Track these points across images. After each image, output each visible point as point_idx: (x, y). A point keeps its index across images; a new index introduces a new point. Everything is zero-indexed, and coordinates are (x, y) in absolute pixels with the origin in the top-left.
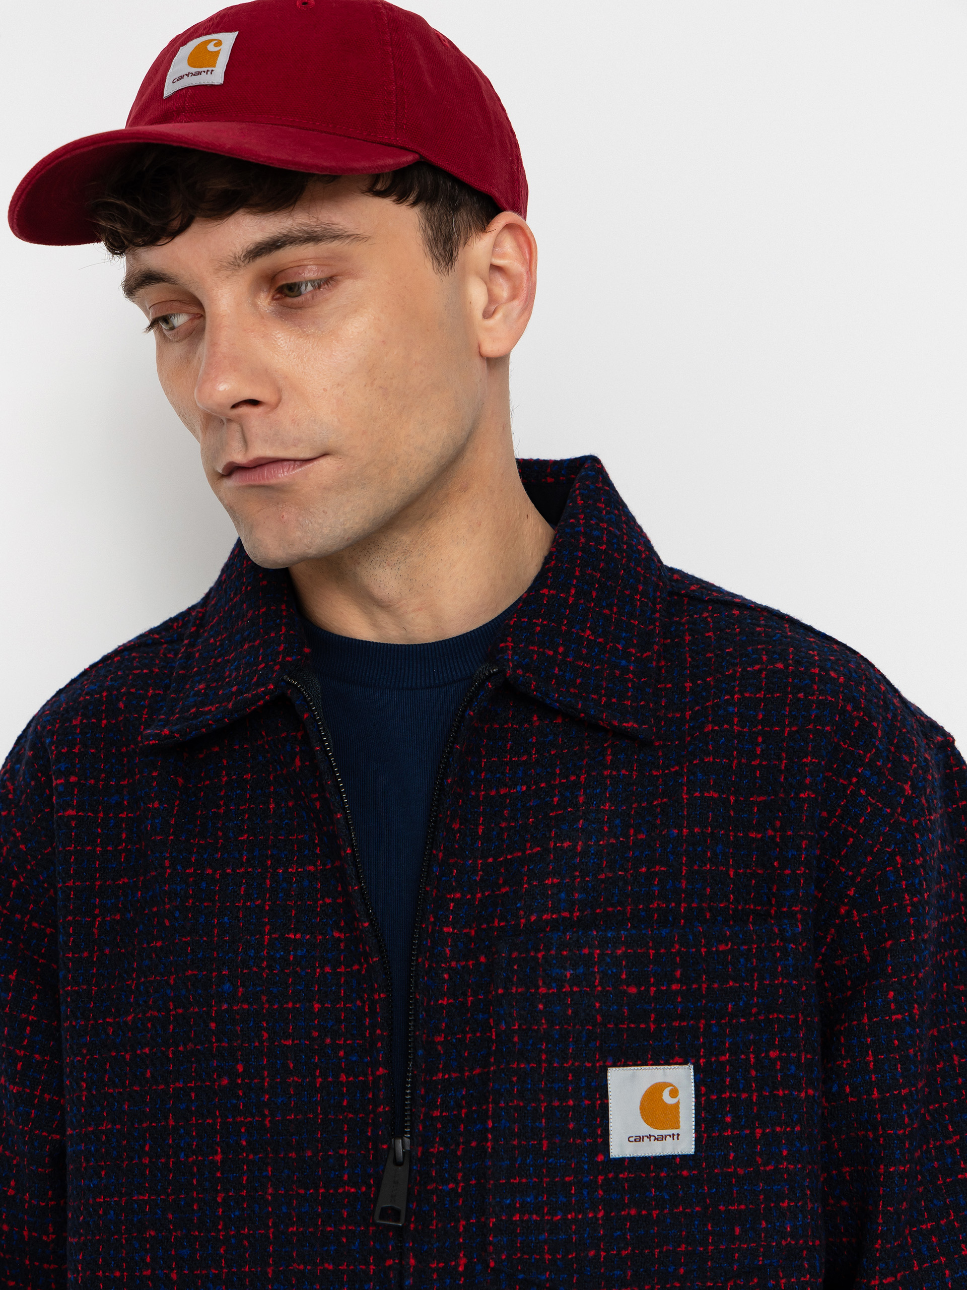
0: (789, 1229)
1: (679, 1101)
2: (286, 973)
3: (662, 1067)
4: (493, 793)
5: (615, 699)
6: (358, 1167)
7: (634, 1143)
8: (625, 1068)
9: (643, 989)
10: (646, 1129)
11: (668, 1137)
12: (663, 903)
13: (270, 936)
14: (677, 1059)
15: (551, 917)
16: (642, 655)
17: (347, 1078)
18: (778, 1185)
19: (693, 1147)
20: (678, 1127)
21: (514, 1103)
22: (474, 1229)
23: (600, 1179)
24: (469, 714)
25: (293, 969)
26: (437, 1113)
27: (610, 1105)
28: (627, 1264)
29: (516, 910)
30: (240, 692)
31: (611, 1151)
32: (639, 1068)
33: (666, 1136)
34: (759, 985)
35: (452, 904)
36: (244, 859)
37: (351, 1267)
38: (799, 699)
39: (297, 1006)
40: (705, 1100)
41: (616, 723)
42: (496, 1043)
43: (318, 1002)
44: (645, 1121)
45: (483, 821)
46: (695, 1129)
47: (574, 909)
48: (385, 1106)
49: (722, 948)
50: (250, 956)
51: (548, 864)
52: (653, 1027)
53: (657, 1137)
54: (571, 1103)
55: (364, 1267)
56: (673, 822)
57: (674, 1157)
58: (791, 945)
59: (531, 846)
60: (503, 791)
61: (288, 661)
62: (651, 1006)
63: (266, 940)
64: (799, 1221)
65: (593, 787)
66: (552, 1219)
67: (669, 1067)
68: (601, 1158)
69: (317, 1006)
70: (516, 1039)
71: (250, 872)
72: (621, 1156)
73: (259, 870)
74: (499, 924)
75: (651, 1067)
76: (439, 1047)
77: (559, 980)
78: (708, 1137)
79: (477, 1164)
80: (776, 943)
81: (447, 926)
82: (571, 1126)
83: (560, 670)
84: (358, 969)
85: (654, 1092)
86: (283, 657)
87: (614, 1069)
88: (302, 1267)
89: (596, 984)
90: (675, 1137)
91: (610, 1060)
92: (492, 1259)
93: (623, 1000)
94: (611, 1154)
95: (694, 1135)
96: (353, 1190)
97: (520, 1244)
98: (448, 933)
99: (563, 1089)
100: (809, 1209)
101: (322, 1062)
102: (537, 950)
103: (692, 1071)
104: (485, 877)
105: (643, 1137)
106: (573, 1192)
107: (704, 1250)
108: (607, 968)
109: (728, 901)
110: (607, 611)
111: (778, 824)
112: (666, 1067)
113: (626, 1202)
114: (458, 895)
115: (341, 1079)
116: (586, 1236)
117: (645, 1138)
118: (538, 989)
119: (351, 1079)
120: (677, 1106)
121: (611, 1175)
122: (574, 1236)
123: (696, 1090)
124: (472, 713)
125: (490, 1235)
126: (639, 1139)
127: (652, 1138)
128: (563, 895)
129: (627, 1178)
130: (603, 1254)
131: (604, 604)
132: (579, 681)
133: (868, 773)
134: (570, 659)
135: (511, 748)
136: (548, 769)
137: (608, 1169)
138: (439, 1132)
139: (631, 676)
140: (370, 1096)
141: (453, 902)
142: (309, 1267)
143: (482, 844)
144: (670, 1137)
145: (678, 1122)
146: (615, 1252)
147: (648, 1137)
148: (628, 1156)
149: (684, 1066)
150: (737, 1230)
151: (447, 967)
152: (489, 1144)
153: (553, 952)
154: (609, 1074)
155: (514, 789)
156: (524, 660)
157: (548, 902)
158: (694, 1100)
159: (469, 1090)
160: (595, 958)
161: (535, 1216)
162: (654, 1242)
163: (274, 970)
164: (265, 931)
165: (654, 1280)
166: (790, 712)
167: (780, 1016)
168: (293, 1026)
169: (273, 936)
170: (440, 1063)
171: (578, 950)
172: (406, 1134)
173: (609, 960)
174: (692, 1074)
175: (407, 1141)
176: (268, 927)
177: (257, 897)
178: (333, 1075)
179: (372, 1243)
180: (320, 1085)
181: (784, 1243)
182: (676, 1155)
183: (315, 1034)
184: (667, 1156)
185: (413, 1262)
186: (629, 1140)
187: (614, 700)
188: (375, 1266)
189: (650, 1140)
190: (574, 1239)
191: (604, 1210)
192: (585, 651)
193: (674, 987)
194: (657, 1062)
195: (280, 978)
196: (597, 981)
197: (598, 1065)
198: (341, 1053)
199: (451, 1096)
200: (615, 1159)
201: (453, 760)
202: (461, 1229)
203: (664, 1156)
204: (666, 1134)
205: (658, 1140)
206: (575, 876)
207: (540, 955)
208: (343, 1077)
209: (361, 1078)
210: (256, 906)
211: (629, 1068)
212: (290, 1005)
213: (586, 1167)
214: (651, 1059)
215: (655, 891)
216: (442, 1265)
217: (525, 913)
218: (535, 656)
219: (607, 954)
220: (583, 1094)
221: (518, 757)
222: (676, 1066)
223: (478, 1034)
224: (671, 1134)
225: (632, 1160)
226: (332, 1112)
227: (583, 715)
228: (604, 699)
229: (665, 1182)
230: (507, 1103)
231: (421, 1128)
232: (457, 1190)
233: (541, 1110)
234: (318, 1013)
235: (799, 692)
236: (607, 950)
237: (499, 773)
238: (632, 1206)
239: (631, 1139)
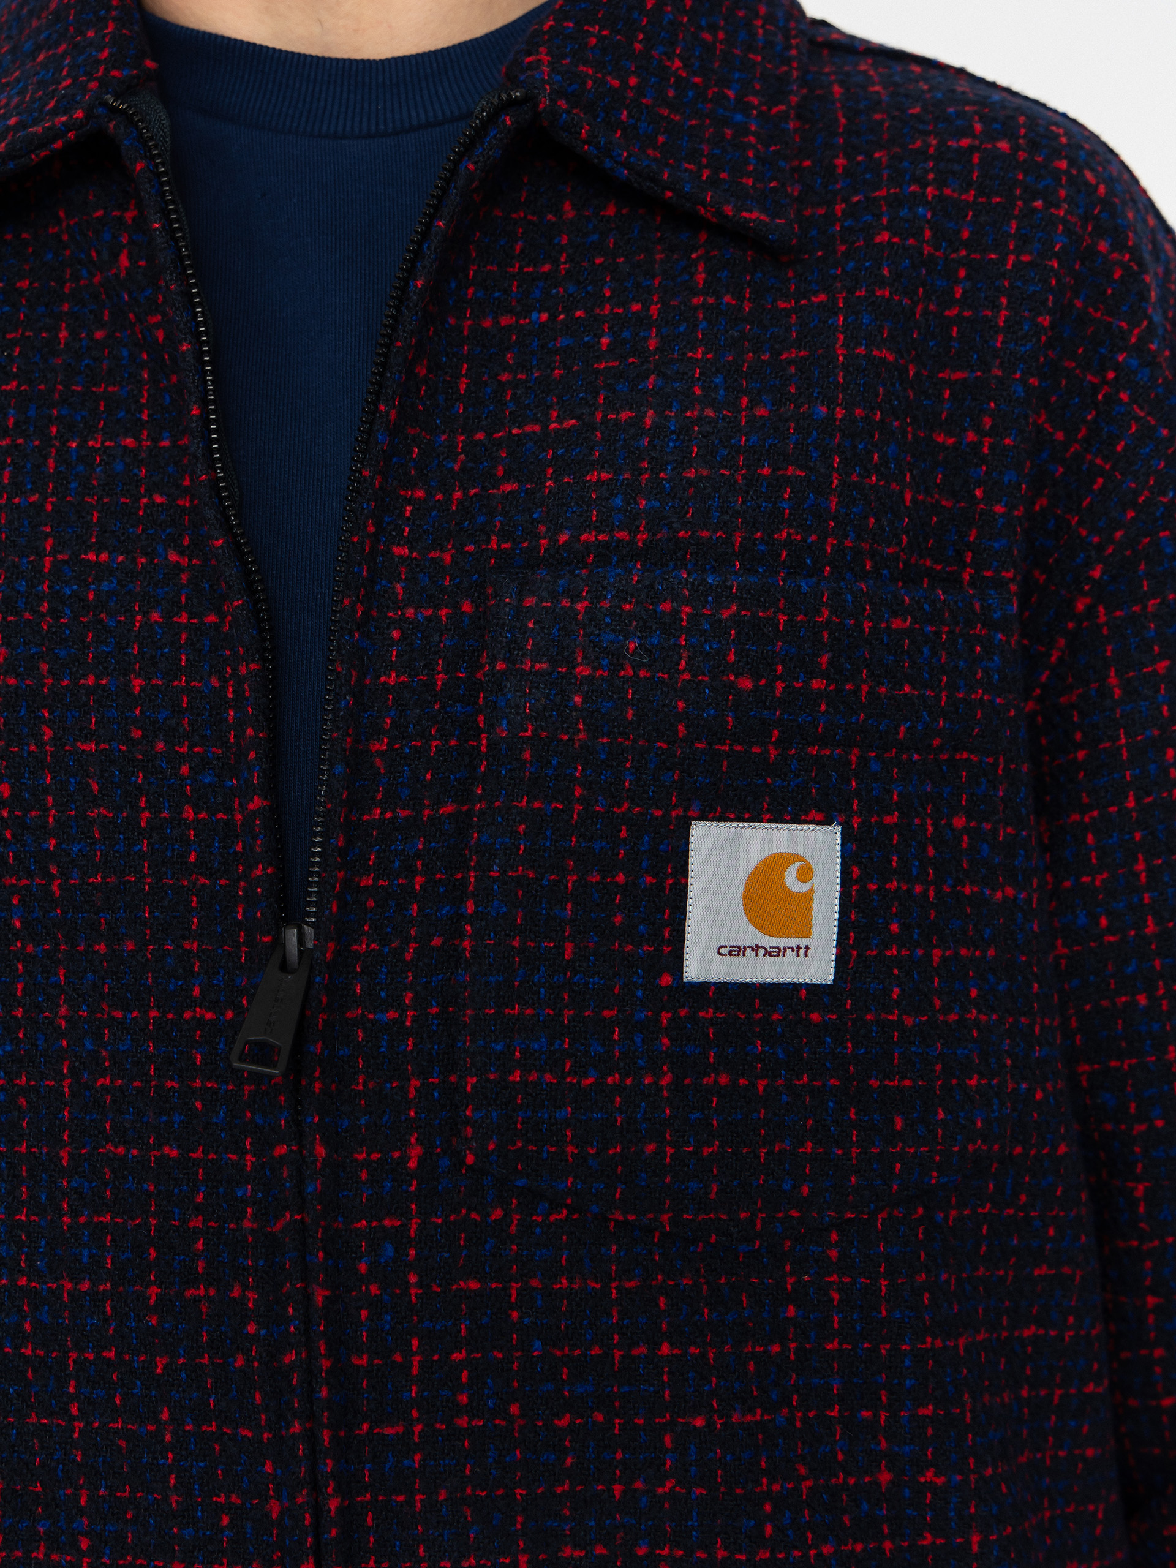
0: (979, 1125)
1: (812, 890)
2: (82, 622)
3: (787, 826)
4: (487, 323)
5: (726, 174)
6: (219, 973)
7: (728, 957)
8: (721, 824)
9: (762, 682)
10: (750, 935)
11: (789, 951)
12: (798, 533)
13: (55, 557)
14: (814, 814)
15: (597, 539)
16: (770, 109)
17: (195, 814)
18: (965, 1049)
19: (832, 971)
20: (808, 935)
21: (517, 871)
22: (436, 1094)
23: (665, 1018)
24: (466, 167)
25: (94, 615)
26: (367, 881)
27: (690, 888)
28: (712, 1171)
29: (532, 523)
30: (21, 125)
31: (685, 969)
32: (746, 824)
33: (785, 949)
34: (948, 697)
35: (408, 508)
36: (11, 423)
37: (212, 1156)
38: (1034, 211)
39: (104, 682)
40: (858, 891)
41: (729, 209)
42: (487, 760)
43: (140, 675)
44: (750, 921)
45: (468, 370)
46: (837, 940)
47: (638, 527)
48: (266, 866)
49: (897, 624)
50: (19, 592)
51: (592, 449)
52: (773, 754)
53: (769, 950)
54: (621, 878)
55: (234, 1157)
56: (818, 393)
57: (796, 987)
58: (999, 636)
59: (558, 416)
60: (505, 320)
61: (114, 77)
62: (774, 714)
63: (47, 565)
64: (993, 1112)
65: (673, 324)
66: (579, 1083)
67: (799, 827)
68: (667, 980)
69: (137, 684)
70: (526, 755)
71: (20, 445)
72: (702, 980)
73: (37, 443)
74: (499, 546)
75: (767, 825)
76: (377, 761)
77: (613, 655)
78: (859, 955)
79: (440, 977)
80: (976, 628)
81: (398, 544)
82: (618, 919)
83: (630, 116)
84: (215, 623)
85: (771, 869)
86: (105, 69)
87: (702, 823)
88: (121, 1150)
89: (681, 667)
90: (802, 952)
91: (696, 807)
92: (470, 1149)
93: (727, 700)
94: (685, 975)
95: (834, 951)
96: (209, 1016)
97: (522, 1124)
98: (401, 557)
99: (609, 853)
100: (1009, 1090)
101: (149, 784)
102: (575, 597)
103: (839, 836)
104: (470, 465)
105: (744, 947)
106: (616, 1037)
107: (843, 1155)
108: (702, 639)
109: (899, 544)
110: (707, 36)
111: (987, 423)
112: (794, 826)
113: (712, 1060)
114: (420, 494)
115: (185, 815)
116: (639, 1116)
117: (749, 950)
118: (574, 668)
119: (203, 815)
120: (808, 896)
121: (683, 1012)
122: (617, 1115)
123: (843, 872)
124: (471, 166)
125: (467, 1107)
126: (737, 951)
127: (761, 952)
128: (618, 501)
129: (712, 1019)
130: (670, 1151)
131: (703, 23)
132: (661, 138)
133: (1134, 363)
134: (647, 100)
135: (522, 251)
136: (589, 288)
137: (678, 1001)
138: (369, 915)
139: (752, 139)
140: (239, 849)
141: (410, 504)
142: (135, 1152)
143: (465, 409)
144: (793, 951)
145: (809, 925)
146: (691, 1149)
147: (753, 950)
148: (715, 980)
149: (824, 827)
150: (899, 1123)
151: (397, 617)
152: (466, 944)
153: (606, 604)
154: (692, 832)
155: (525, 318)
156: (570, 85)
157: (591, 511)
158: (838, 888)
159: (430, 843)
160: (682, 620)
161: (548, 1075)
162: (760, 1135)
163: (62, 617)
164: (45, 549)
165: (756, 1203)
166: (1018, 229)
167: (972, 757)
168: (97, 718)
169: (60, 557)
170: (378, 791)
171: (652, 604)
172: (308, 917)
173: (707, 627)
174: (839, 841)
175: (309, 931)
176: (51, 540)
177: (31, 489)
178: (170, 806)
179: (249, 1114)
180: (147, 822)
181: (970, 1148)
182: (800, 984)
183: (136, 734)
184: (784, 984)
185: (321, 1151)
186: (719, 953)
187: (723, 175)
188: (255, 1155)
189: (757, 955)
190: (619, 1120)
191: (672, 1073)
192: (671, 93)
193: (816, 684)
194: (778, 818)
195: (71, 632)
196: (683, 662)
197: (674, 815)
198: (184, 769)
199: (396, 850)
200: (693, 986)
201: (429, 248)
202: (412, 1094)
203: (779, 984)
204: (787, 945)
205: (770, 955)
206: (641, 469)
207: (579, 606)
208: (188, 813)
209: (220, 815)
210: (31, 504)
211: (729, 824)
212: (90, 681)
213: (639, 993)
214: (768, 810)
215: (784, 509)
216: (376, 1156)
217: (549, 529)
218: (590, 83)
219: (704, 614)
220: (644, 864)
221: (535, 266)
222: (812, 827)
223: (453, 742)
224: (795, 946)
225: (723, 988)
226: (169, 873)
227: (669, 194)
228: (706, 173)
229: (779, 1029)
230: (505, 871)
231: (335, 909)
232: (404, 1023)
233: (567, 887)
234: (139, 694)
235: (1034, 199)
236: (704, 607)
237: (499, 291)
238: (722, 1068)
239: (723, 951)
